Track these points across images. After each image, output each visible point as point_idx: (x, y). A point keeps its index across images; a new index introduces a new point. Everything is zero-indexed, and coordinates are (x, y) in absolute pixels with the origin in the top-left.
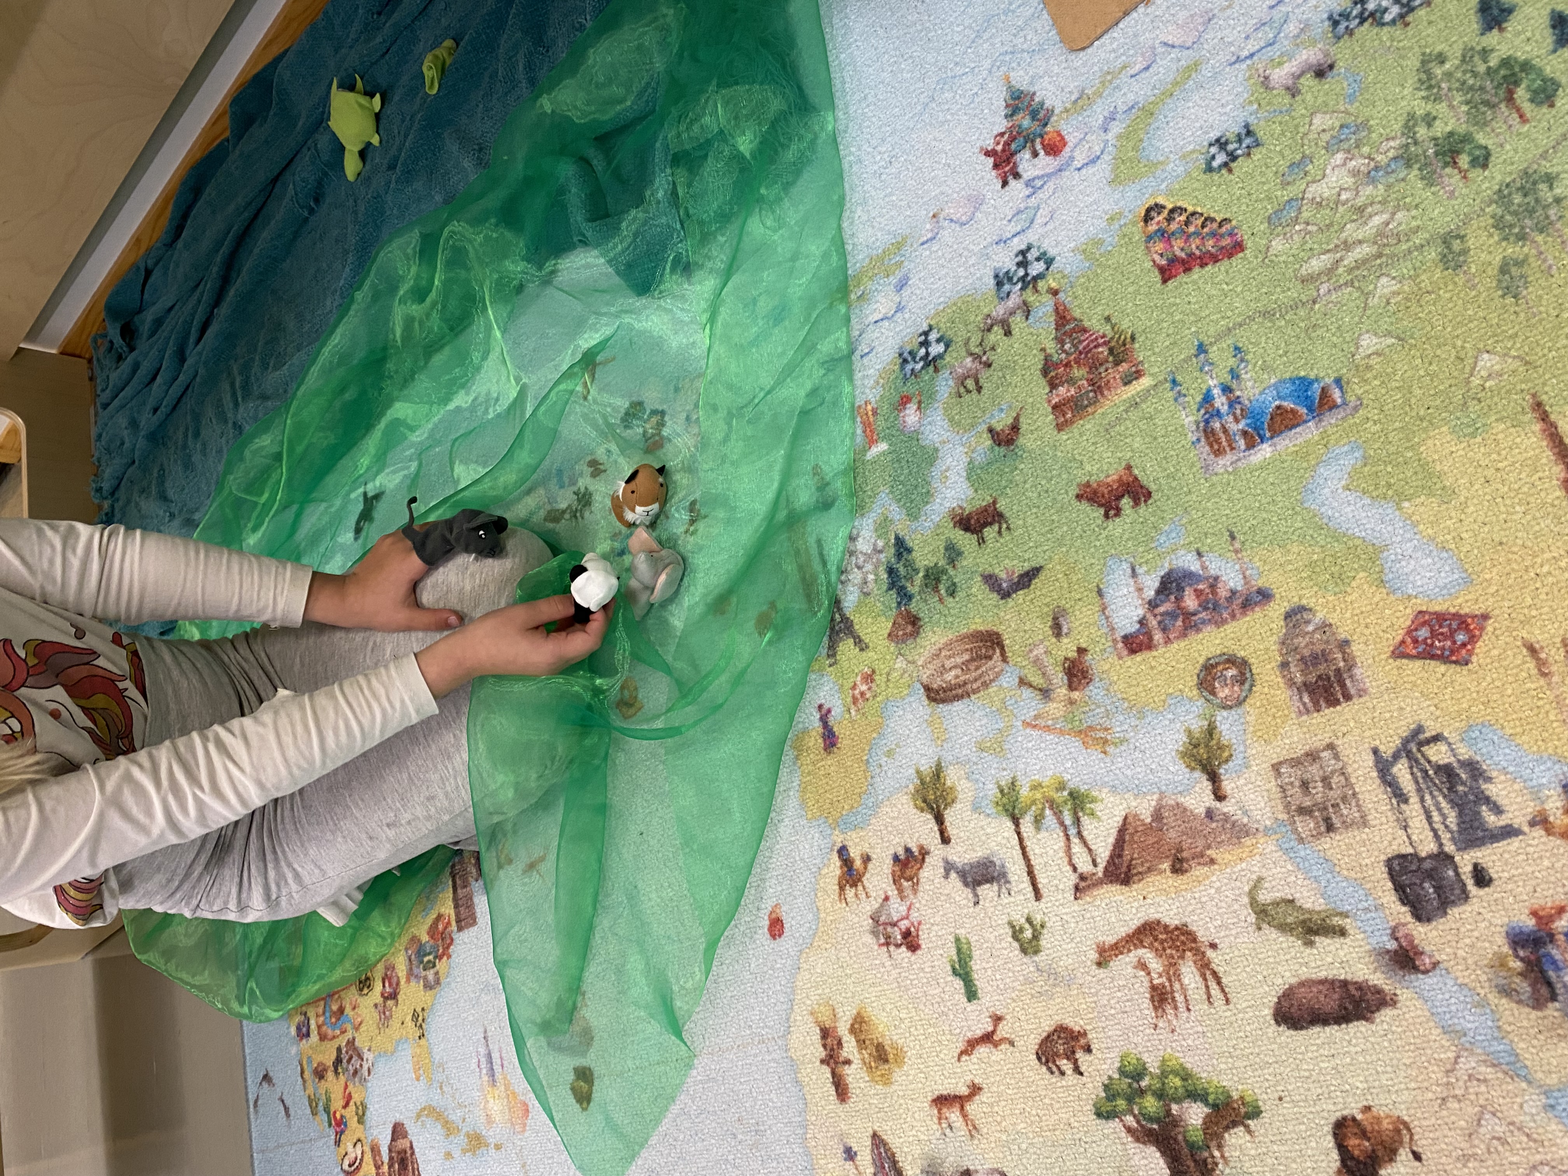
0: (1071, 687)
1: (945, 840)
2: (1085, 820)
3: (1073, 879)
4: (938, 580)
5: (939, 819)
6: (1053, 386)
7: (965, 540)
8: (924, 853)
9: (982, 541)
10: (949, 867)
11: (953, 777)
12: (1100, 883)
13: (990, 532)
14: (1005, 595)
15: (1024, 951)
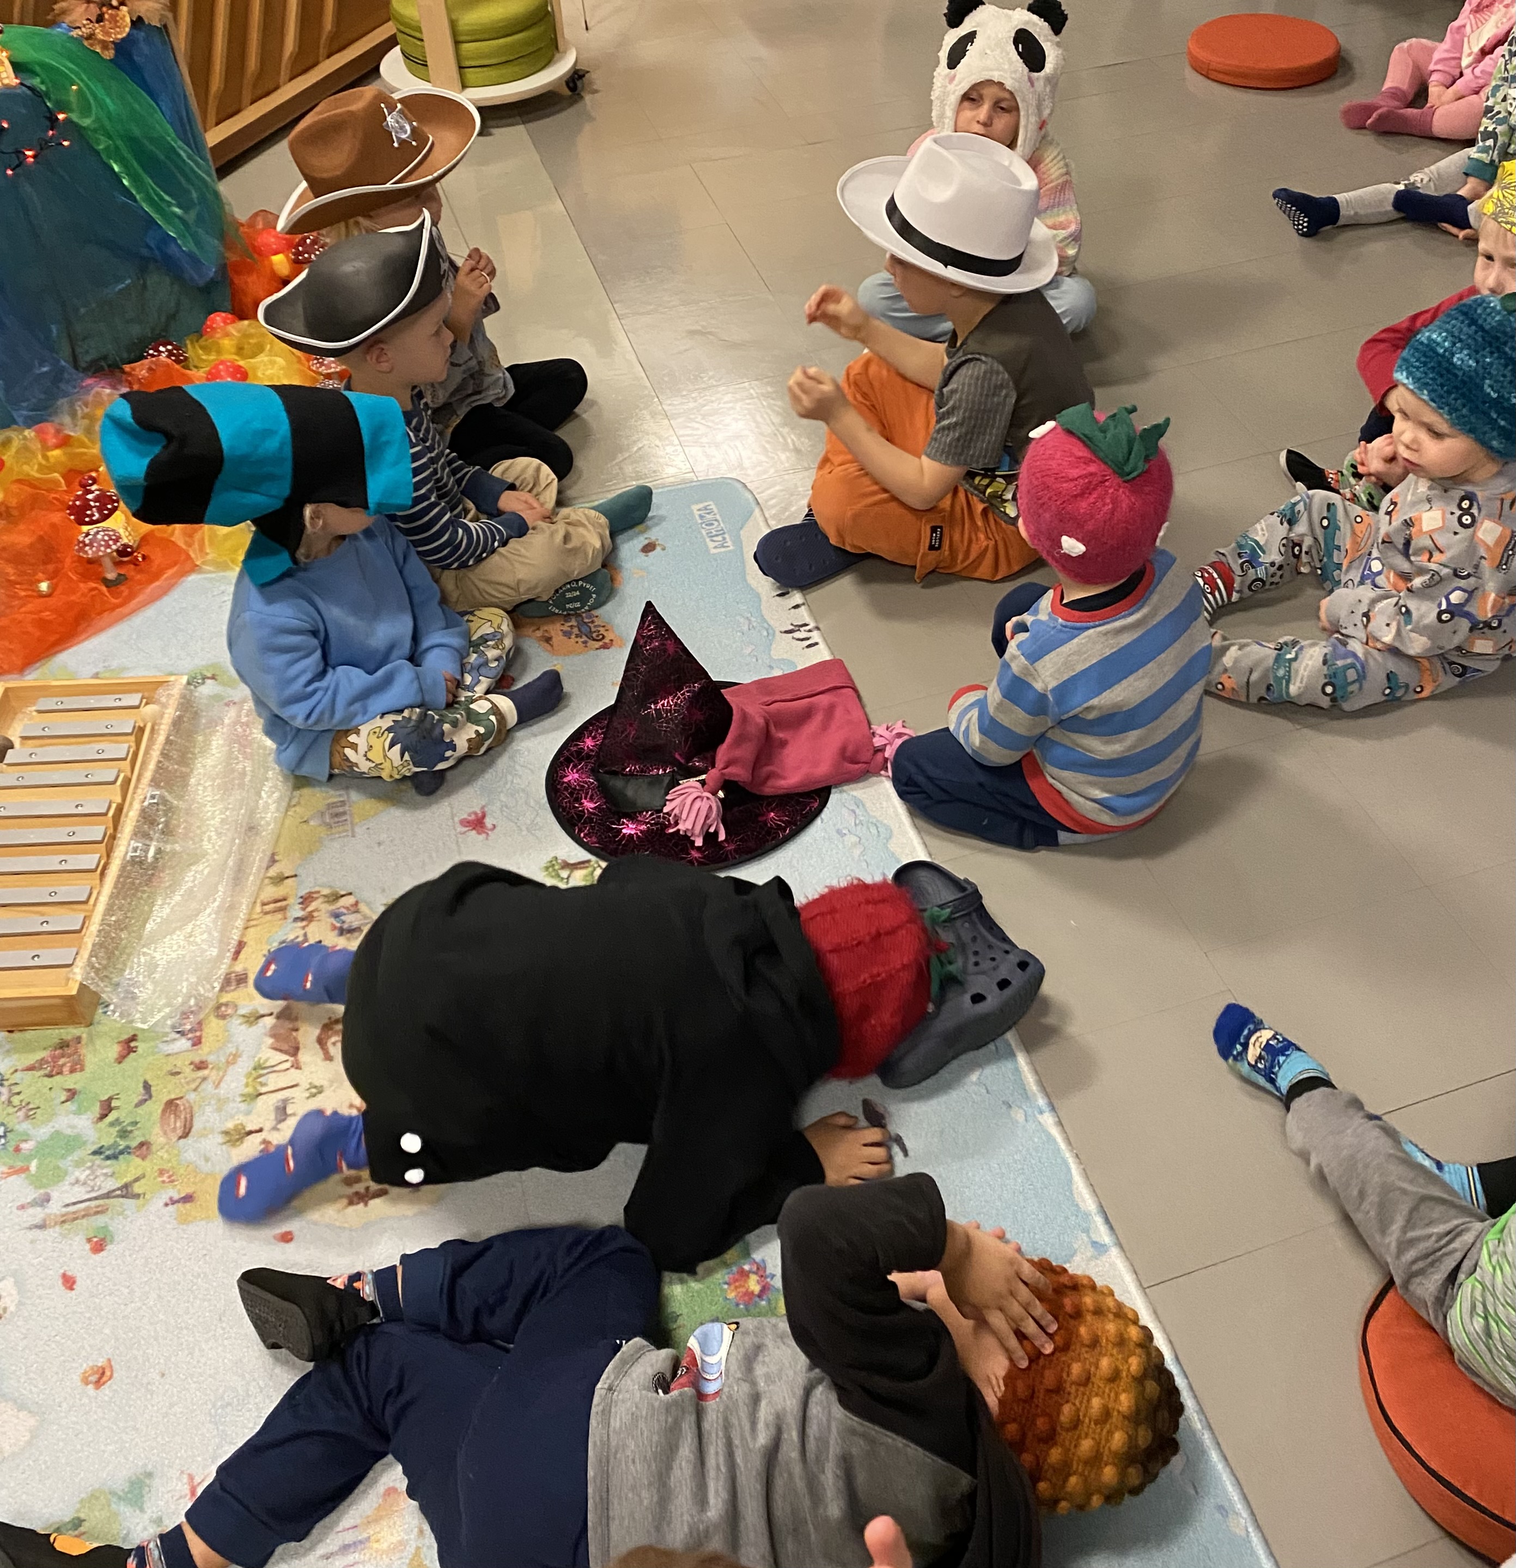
0: (206, 1068)
1: (260, 1130)
2: (268, 1064)
3: (293, 1070)
4: (126, 1131)
5: (250, 1133)
6: (60, 1073)
7: (111, 1117)
8: (265, 1142)
9: (117, 1108)
10: (275, 1129)
11: (230, 1125)
12: (297, 1060)
13: (114, 1104)
14: (151, 1097)
15: (320, 1092)
